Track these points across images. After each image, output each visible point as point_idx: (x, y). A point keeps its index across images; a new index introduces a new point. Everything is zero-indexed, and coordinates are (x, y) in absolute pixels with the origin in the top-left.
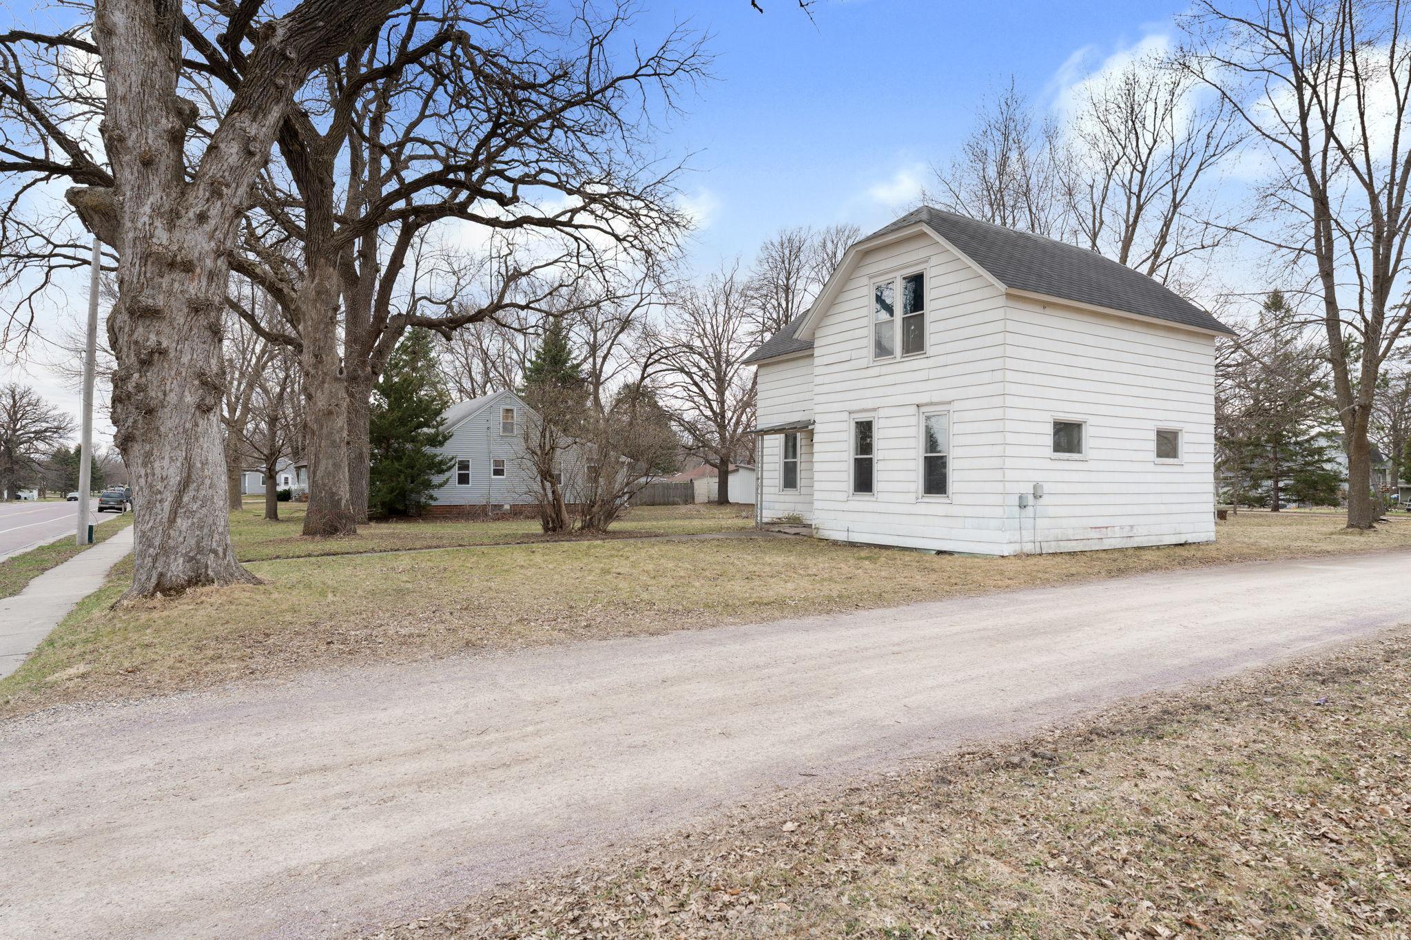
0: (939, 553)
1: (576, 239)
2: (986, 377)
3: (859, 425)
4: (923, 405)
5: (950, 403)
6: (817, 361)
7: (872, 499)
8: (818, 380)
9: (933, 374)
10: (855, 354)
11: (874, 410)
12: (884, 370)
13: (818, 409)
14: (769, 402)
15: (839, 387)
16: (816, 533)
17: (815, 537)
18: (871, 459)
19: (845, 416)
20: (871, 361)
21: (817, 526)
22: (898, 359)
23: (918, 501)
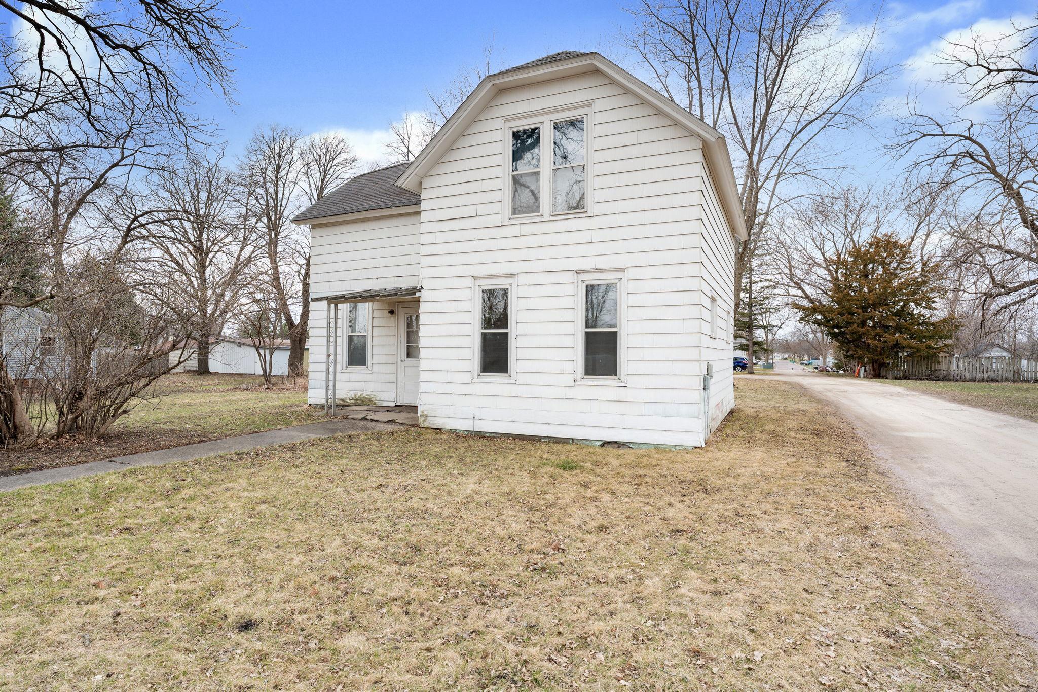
0: (605, 443)
1: (38, 27)
2: (675, 242)
3: (490, 294)
4: (583, 272)
5: (624, 270)
6: (424, 216)
7: (507, 380)
8: (424, 239)
9: (598, 235)
10: (481, 210)
11: (513, 275)
12: (526, 229)
13: (424, 273)
14: (325, 268)
15: (459, 247)
16: (424, 421)
17: (422, 426)
18: (507, 333)
19: (468, 282)
20: (507, 218)
21: (425, 413)
22: (547, 217)
23: (578, 383)
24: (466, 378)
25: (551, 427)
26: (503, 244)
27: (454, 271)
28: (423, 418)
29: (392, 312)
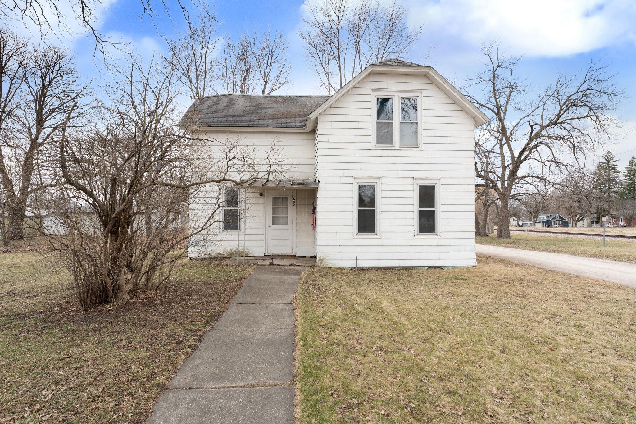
3: (363, 187)
4: (416, 179)
5: (438, 179)
7: (376, 237)
9: (425, 160)
10: (358, 139)
11: (379, 178)
12: (384, 153)
13: (322, 173)
16: (321, 263)
17: (320, 266)
18: (375, 210)
19: (350, 180)
20: (374, 146)
21: (322, 258)
22: (397, 148)
23: (416, 237)
24: (350, 236)
25: (401, 261)
26: (372, 160)
27: (340, 173)
28: (320, 262)
29: (261, 195)
